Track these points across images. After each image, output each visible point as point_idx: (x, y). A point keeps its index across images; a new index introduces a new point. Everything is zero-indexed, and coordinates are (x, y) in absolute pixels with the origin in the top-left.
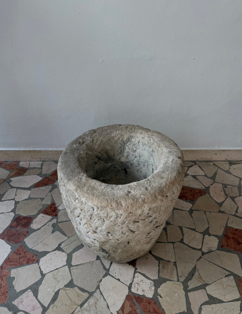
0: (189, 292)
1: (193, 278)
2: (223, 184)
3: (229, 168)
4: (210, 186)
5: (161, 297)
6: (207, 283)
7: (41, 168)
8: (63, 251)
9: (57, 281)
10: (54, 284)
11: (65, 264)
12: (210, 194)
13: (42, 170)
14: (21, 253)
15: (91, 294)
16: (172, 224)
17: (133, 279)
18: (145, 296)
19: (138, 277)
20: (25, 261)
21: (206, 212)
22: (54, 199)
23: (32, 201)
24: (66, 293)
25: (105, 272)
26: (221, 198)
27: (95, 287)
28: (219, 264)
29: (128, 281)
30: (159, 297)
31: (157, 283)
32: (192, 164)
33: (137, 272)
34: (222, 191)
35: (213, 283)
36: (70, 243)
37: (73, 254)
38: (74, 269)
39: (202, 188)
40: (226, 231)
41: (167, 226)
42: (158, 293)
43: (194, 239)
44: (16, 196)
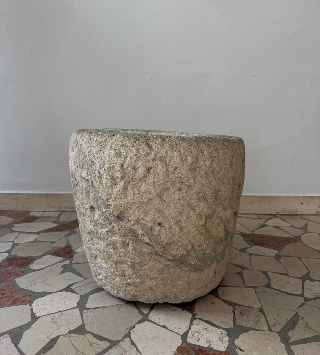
0: (292, 345)
1: (296, 327)
4: (302, 235)
5: (242, 351)
7: (59, 217)
8: (75, 293)
9: (57, 325)
10: (50, 330)
11: (75, 307)
13: (58, 219)
14: (7, 293)
15: (114, 344)
16: (250, 268)
17: (190, 326)
18: (213, 348)
19: (197, 324)
20: (10, 301)
21: (302, 258)
22: (71, 243)
23: (37, 244)
24: (71, 341)
25: (141, 317)
27: (123, 335)
29: (180, 329)
30: (237, 350)
32: (270, 216)
33: (197, 319)
36: (87, 284)
37: (89, 296)
38: (88, 313)
39: (289, 237)
41: (242, 270)
42: (236, 345)
43: (288, 284)
44: (16, 239)
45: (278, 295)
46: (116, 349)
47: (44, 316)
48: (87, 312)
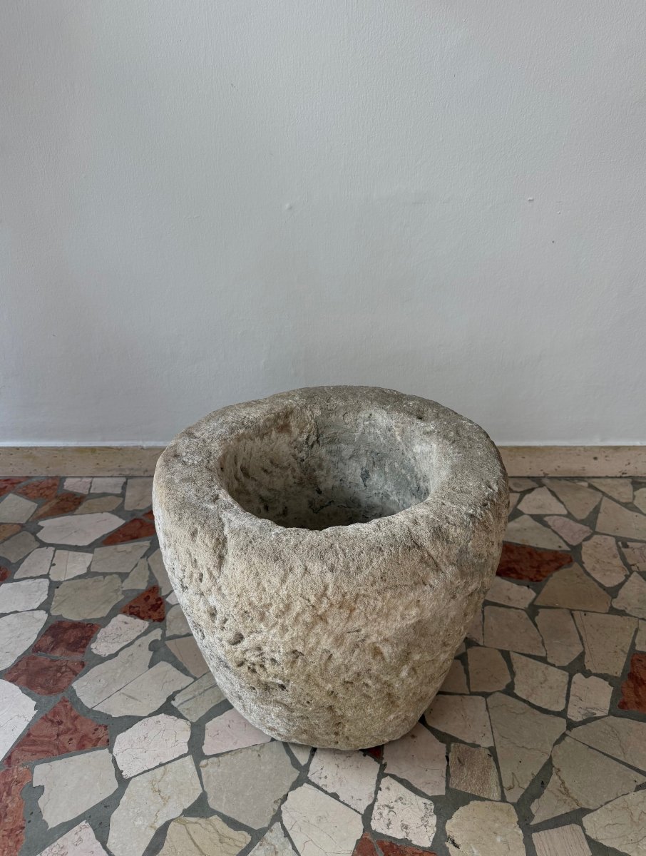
0: (535, 831)
1: (545, 791)
2: (618, 539)
3: (631, 497)
4: (585, 543)
5: (457, 846)
6: (586, 807)
7: (123, 495)
8: (180, 716)
9: (162, 798)
10: (152, 808)
11: (186, 752)
12: (583, 563)
13: (124, 501)
14: (64, 721)
15: (257, 836)
16: (481, 643)
17: (376, 793)
18: (411, 841)
19: (388, 788)
20: (74, 741)
21: (576, 613)
22: (156, 576)
23: (95, 581)
24: (188, 832)
25: (296, 774)
26: (614, 574)
27: (270, 817)
28: (618, 753)
29: (360, 800)
30: (448, 844)
31: (446, 805)
32: (530, 484)
33: (386, 775)
34: (615, 556)
35: (602, 806)
36: (200, 694)
37: (207, 725)
38: (209, 766)
39: (559, 549)
40: (633, 664)
41: (466, 649)
42: (448, 834)
43: (544, 685)
44: (52, 568)
45: (524, 713)
46: (260, 847)
47: (137, 775)
48: (207, 764)
